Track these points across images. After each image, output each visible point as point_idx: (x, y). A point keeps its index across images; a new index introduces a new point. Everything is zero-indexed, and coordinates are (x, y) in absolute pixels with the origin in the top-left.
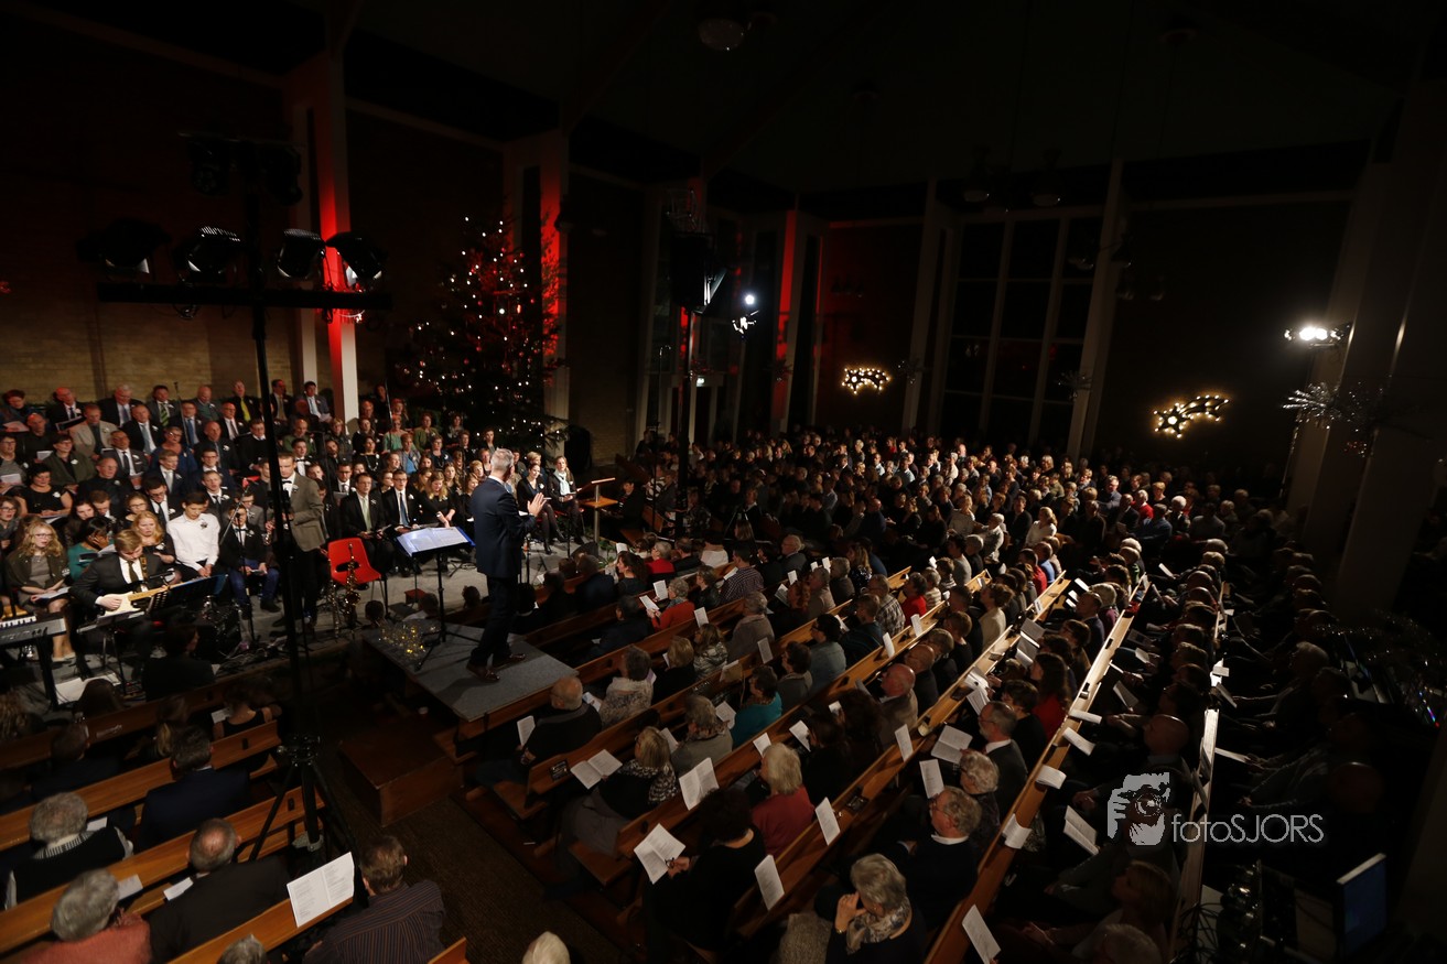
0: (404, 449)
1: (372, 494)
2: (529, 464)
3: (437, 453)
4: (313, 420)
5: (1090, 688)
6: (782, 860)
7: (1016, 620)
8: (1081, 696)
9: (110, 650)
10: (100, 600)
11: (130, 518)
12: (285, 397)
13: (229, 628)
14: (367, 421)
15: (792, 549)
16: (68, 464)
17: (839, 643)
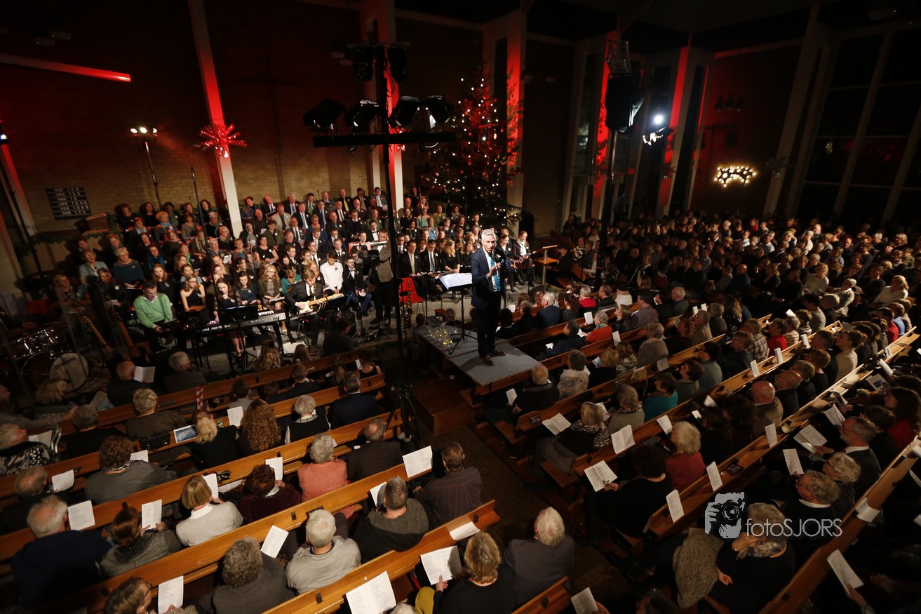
0: (429, 226)
2: (502, 236)
3: (447, 229)
4: (380, 209)
9: (301, 331)
10: (297, 304)
14: (408, 210)
15: (678, 297)
16: (274, 235)
17: (718, 363)
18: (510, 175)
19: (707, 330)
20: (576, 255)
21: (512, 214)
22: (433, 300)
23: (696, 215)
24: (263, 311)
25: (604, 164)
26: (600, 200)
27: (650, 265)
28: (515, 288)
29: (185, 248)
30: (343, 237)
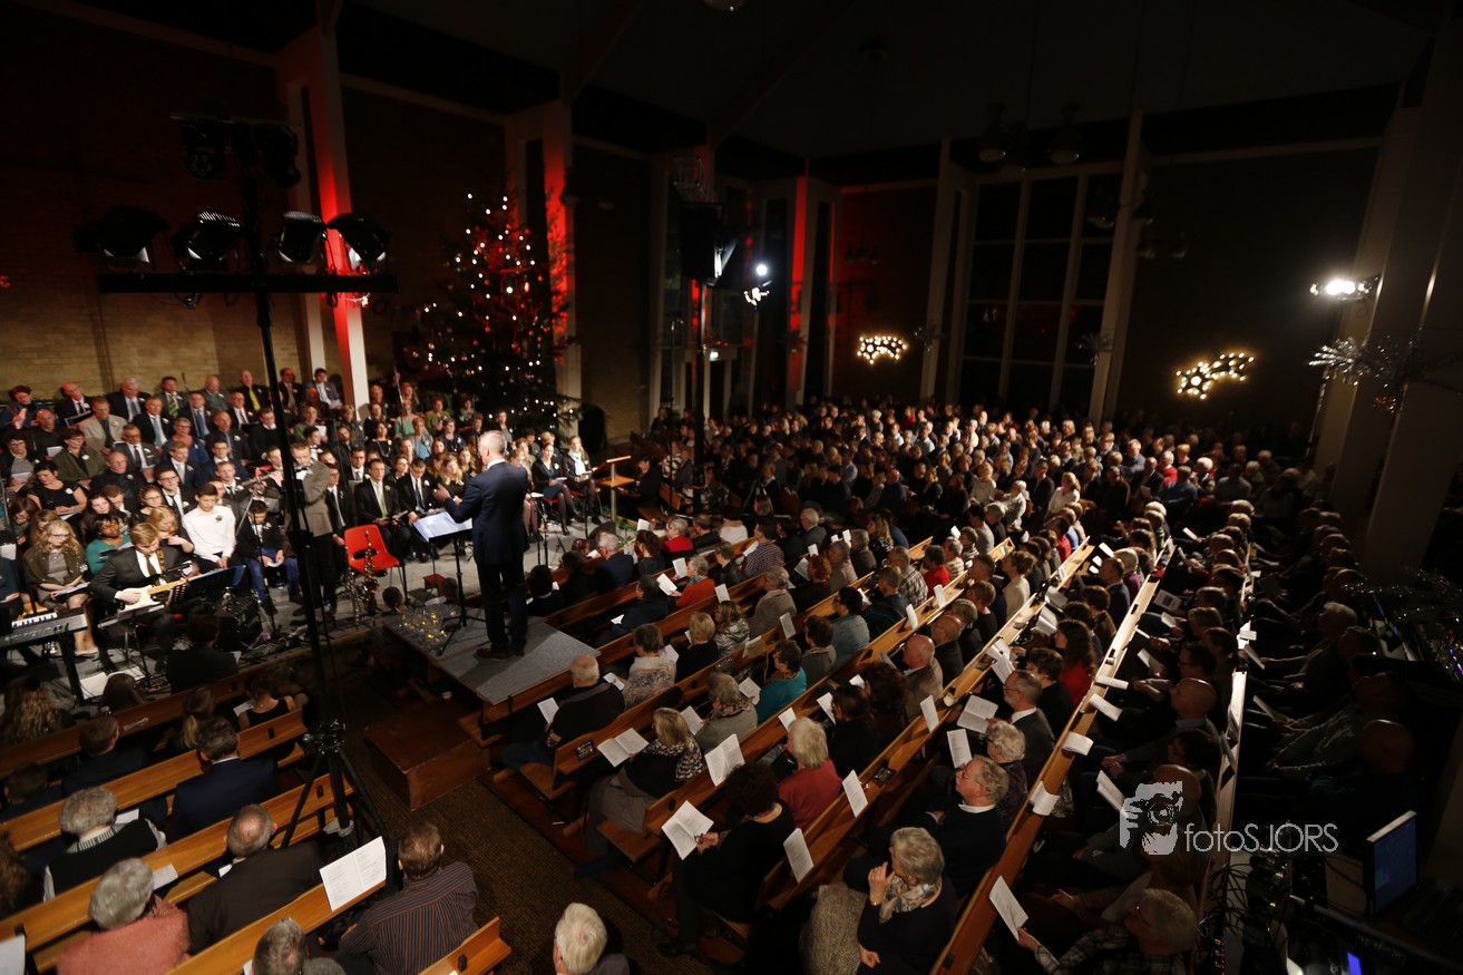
0: (417, 433)
1: (386, 481)
2: (543, 445)
3: (450, 437)
4: (323, 408)
5: (1116, 655)
6: (811, 833)
7: (1038, 587)
8: (1107, 662)
9: (133, 644)
10: (119, 595)
11: (145, 511)
12: (295, 385)
13: (249, 618)
14: (377, 407)
15: (810, 523)
16: (79, 459)
17: (863, 618)
18: (558, 347)
19: (850, 569)
21: (565, 409)
22: (423, 560)
23: (837, 403)
30: (244, 458)
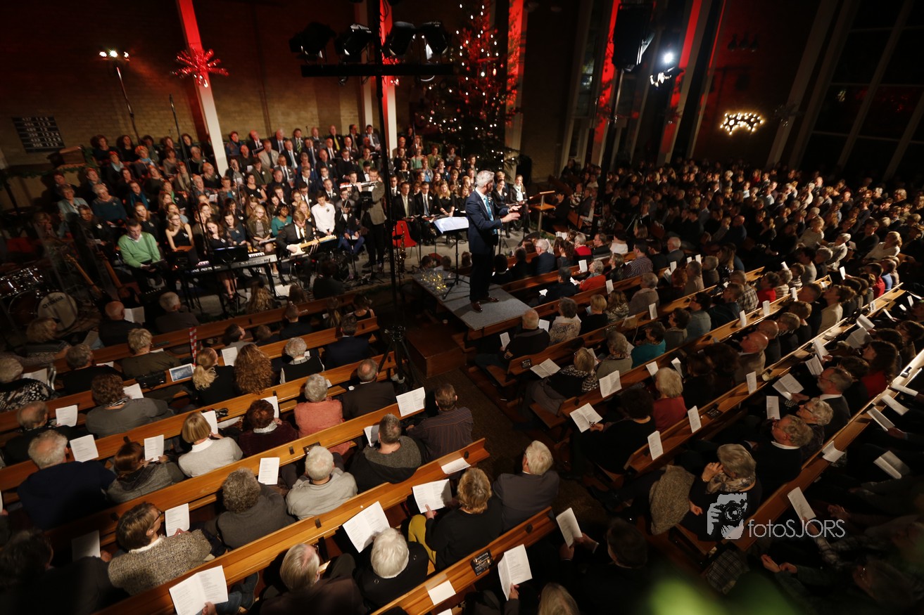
0: (424, 168)
1: (410, 196)
2: (498, 180)
3: (442, 171)
4: (372, 149)
5: (911, 371)
8: (902, 375)
10: (288, 247)
12: (357, 135)
14: (402, 150)
15: (674, 247)
16: (261, 174)
17: (708, 313)
18: (509, 115)
19: (700, 281)
20: (574, 201)
21: (509, 157)
22: (427, 245)
23: (697, 164)
24: (254, 252)
25: (608, 105)
26: (600, 144)
27: (648, 214)
28: (510, 234)
29: (168, 186)
30: (334, 177)
